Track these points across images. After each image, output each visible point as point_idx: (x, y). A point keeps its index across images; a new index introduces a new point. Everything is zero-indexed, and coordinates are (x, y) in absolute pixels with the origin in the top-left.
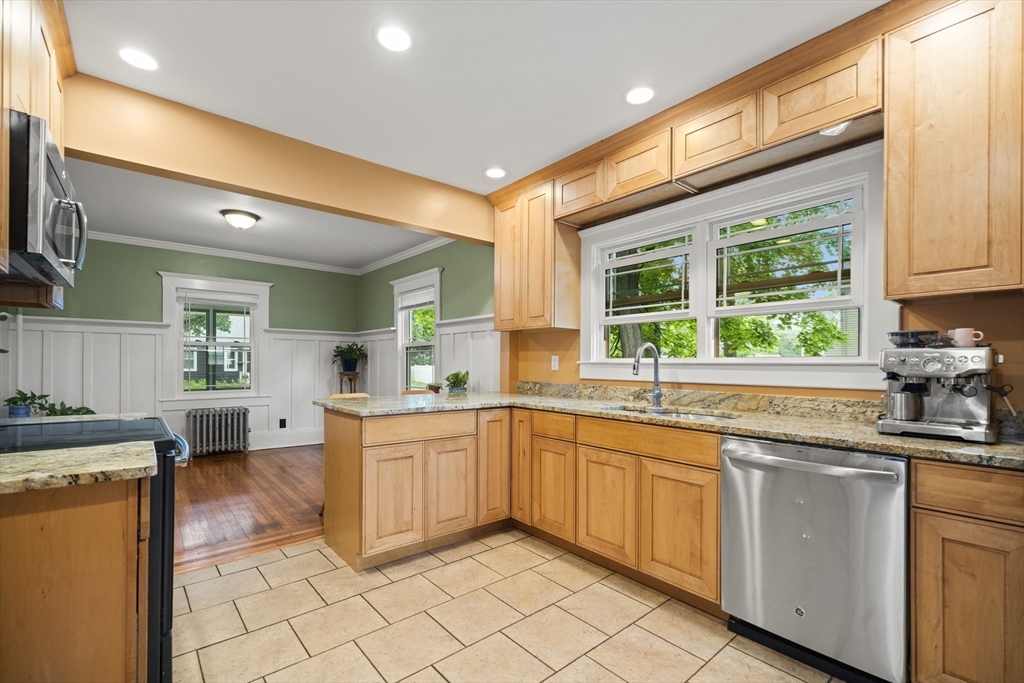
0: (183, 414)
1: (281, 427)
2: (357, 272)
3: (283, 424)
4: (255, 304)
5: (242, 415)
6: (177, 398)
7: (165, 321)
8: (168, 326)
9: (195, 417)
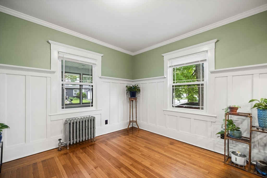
0: (62, 122)
1: (106, 124)
2: (133, 54)
3: (106, 122)
4: (95, 64)
5: (92, 120)
6: (59, 113)
7: (52, 69)
8: (54, 72)
9: (70, 124)
